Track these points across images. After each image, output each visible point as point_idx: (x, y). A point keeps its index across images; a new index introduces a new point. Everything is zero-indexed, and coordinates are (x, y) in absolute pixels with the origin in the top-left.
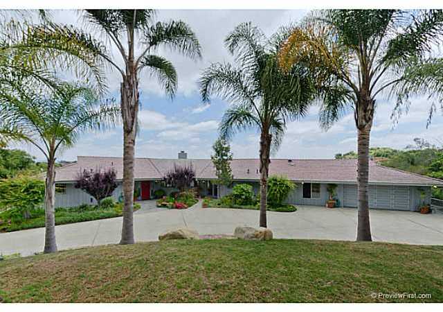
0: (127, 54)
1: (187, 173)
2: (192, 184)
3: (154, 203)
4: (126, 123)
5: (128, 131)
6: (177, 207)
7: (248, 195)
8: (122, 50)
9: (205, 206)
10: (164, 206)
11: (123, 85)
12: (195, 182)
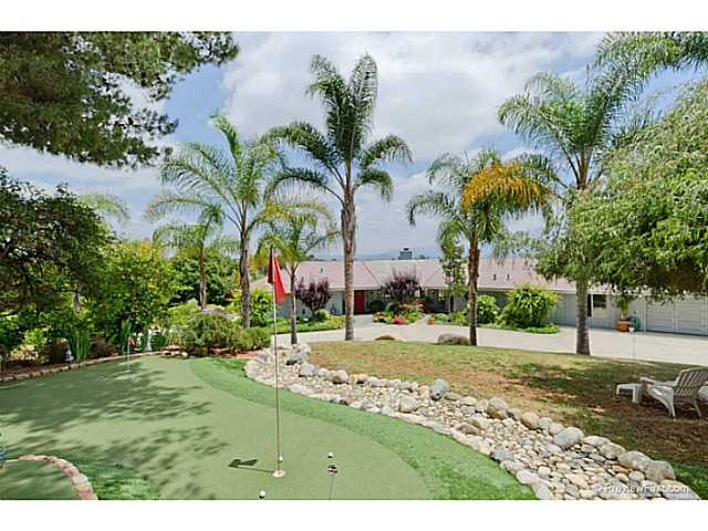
0: (345, 183)
1: (408, 281)
2: (417, 293)
3: (370, 317)
4: (346, 246)
5: (347, 252)
6: (396, 323)
7: (487, 309)
8: (342, 183)
9: (430, 323)
10: (382, 321)
11: (343, 212)
12: (421, 292)
